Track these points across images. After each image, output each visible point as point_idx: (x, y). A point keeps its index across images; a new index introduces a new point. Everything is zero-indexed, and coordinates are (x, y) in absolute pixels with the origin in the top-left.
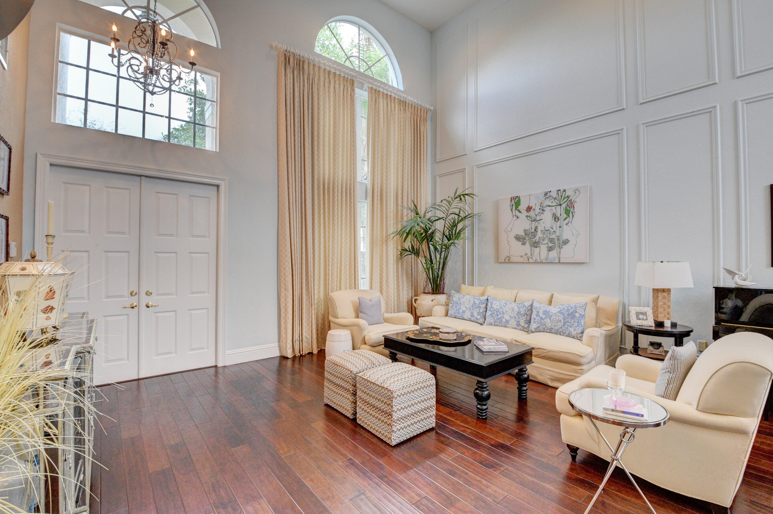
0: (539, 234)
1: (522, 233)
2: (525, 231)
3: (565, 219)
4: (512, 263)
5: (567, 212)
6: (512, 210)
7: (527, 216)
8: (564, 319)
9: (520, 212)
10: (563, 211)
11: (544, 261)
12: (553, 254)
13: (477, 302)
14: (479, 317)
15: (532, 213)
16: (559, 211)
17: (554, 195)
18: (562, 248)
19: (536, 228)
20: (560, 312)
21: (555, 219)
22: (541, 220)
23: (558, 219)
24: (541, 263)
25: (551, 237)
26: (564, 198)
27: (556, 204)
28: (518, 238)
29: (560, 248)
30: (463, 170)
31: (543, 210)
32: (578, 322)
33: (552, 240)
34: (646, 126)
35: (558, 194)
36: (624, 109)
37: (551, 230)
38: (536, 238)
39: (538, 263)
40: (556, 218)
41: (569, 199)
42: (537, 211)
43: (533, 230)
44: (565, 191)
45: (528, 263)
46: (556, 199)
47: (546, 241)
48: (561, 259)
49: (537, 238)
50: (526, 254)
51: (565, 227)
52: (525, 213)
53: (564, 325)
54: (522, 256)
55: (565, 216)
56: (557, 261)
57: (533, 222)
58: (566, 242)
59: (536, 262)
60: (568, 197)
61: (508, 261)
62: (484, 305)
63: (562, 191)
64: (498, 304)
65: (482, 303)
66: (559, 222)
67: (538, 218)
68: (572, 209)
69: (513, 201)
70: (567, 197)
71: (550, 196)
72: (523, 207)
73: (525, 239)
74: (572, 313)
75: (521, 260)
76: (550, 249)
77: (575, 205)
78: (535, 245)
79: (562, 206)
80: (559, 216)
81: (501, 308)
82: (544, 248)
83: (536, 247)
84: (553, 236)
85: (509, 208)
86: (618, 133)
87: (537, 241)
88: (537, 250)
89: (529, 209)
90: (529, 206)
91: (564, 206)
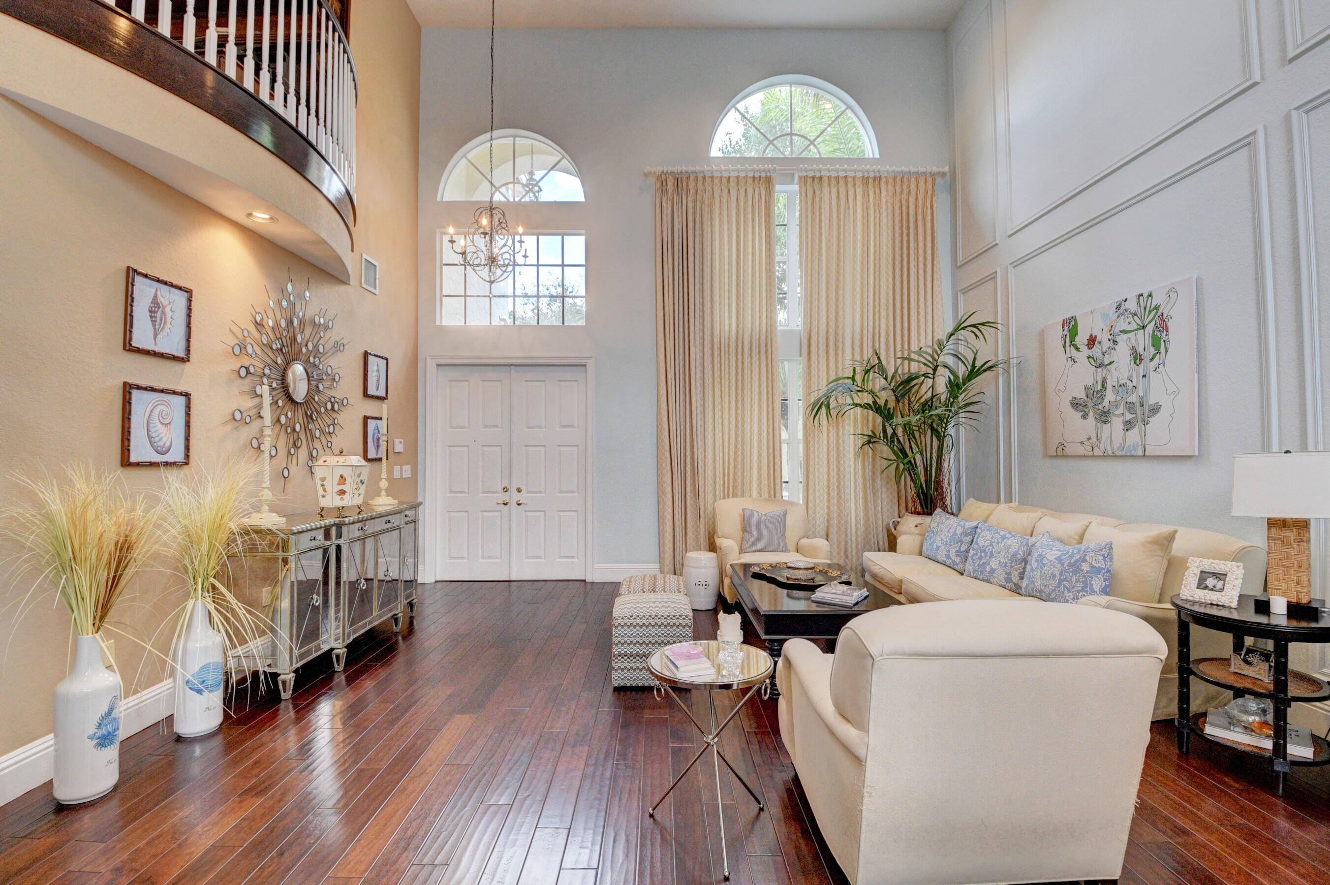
0: (1110, 395)
1: (1082, 395)
2: (1086, 388)
3: (1152, 359)
4: (1068, 456)
5: (1156, 342)
6: (1064, 347)
7: (1089, 357)
8: (1061, 575)
9: (1078, 349)
10: (1148, 341)
11: (1118, 453)
12: (1134, 436)
13: (959, 531)
14: (958, 560)
15: (1096, 351)
16: (1142, 340)
17: (1132, 305)
18: (1148, 422)
19: (1104, 381)
20: (1059, 559)
21: (1135, 359)
22: (1111, 363)
23: (1141, 360)
24: (1114, 456)
25: (1129, 400)
26: (1150, 312)
27: (1136, 327)
28: (1075, 404)
29: (1145, 422)
30: (992, 277)
31: (1115, 342)
32: (1085, 582)
33: (1130, 406)
34: (1307, 112)
35: (1139, 303)
36: (1255, 84)
37: (1129, 383)
38: (1104, 404)
39: (1109, 456)
40: (1137, 358)
41: (1159, 313)
42: (1106, 344)
43: (1100, 387)
44: (1150, 295)
45: (1093, 456)
46: (1135, 314)
47: (1121, 410)
48: (1147, 447)
49: (1106, 403)
50: (1089, 439)
51: (1153, 375)
52: (1085, 351)
53: (1059, 585)
54: (1082, 443)
55: (1152, 350)
56: (1140, 453)
57: (1099, 370)
58: (1155, 410)
59: (1105, 457)
60: (1157, 308)
61: (1060, 453)
62: (969, 539)
63: (1145, 295)
64: (989, 537)
65: (967, 535)
66: (1142, 365)
67: (1106, 362)
68: (1164, 335)
69: (1066, 328)
70: (1155, 308)
71: (1126, 311)
72: (1082, 339)
73: (1086, 406)
74: (1077, 561)
75: (1081, 450)
76: (1129, 426)
77: (1170, 324)
78: (1104, 417)
79: (1147, 329)
80: (1142, 352)
81: (991, 545)
82: (1117, 423)
83: (1105, 423)
84: (1132, 398)
85: (1060, 343)
86: (1247, 142)
87: (1106, 410)
88: (1106, 427)
89: (1092, 341)
90: (1091, 336)
91: (1150, 328)
